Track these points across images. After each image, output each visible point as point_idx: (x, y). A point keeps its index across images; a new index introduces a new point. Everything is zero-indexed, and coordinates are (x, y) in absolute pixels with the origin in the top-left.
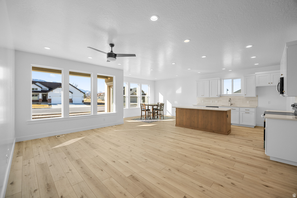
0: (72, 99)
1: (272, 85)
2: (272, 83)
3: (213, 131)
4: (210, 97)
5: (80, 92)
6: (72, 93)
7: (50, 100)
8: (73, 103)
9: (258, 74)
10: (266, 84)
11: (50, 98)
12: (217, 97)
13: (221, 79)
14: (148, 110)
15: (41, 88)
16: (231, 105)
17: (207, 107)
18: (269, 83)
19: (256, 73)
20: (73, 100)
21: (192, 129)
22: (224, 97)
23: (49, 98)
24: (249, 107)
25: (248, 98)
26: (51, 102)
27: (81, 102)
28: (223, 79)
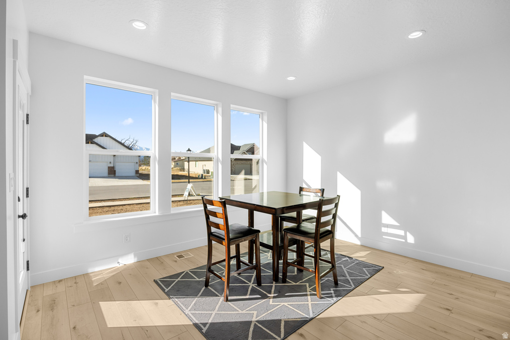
8: (117, 175)
14: (250, 232)
20: (117, 169)
27: (133, 174)
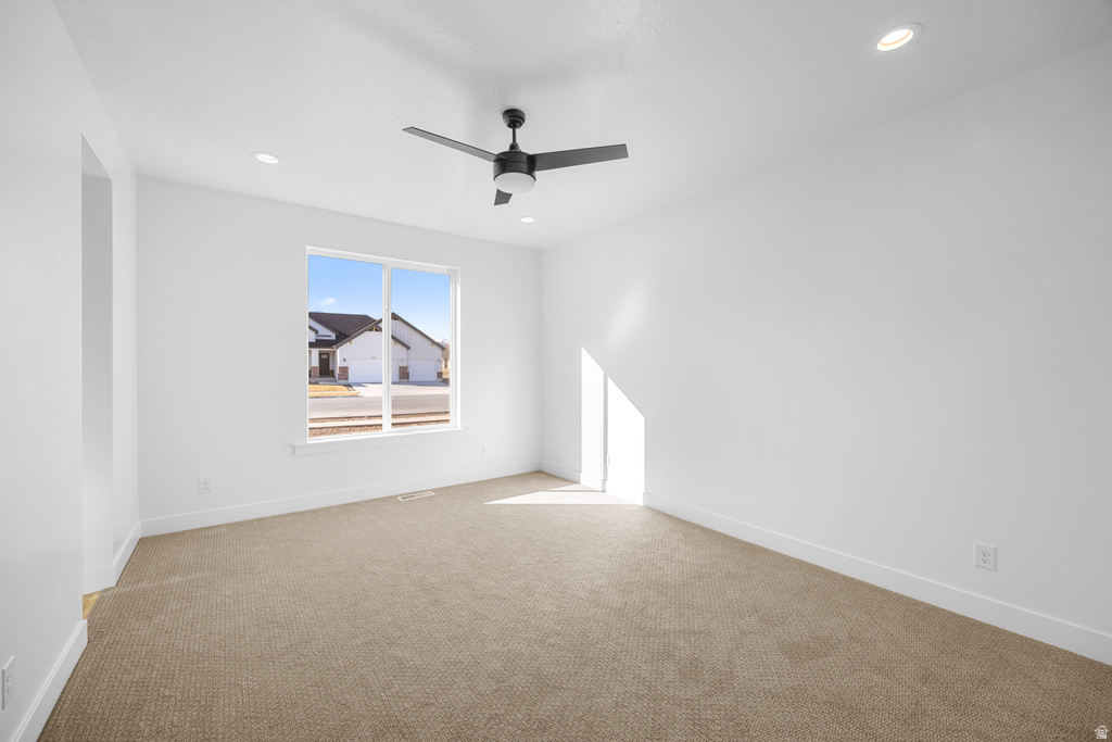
0: (406, 368)
5: (430, 343)
6: (408, 348)
7: (344, 370)
8: (411, 379)
11: (345, 365)
15: (316, 332)
20: (410, 370)
23: (339, 363)
26: (347, 379)
27: (434, 378)
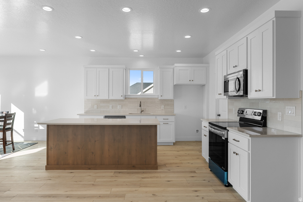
1: (192, 83)
2: (193, 81)
3: (133, 167)
4: (110, 99)
9: (178, 66)
10: (186, 82)
12: (122, 98)
13: (126, 68)
16: (141, 113)
17: (106, 117)
18: (190, 81)
19: (176, 65)
21: (90, 169)
22: (131, 98)
24: (164, 114)
25: (163, 101)
28: (129, 69)
